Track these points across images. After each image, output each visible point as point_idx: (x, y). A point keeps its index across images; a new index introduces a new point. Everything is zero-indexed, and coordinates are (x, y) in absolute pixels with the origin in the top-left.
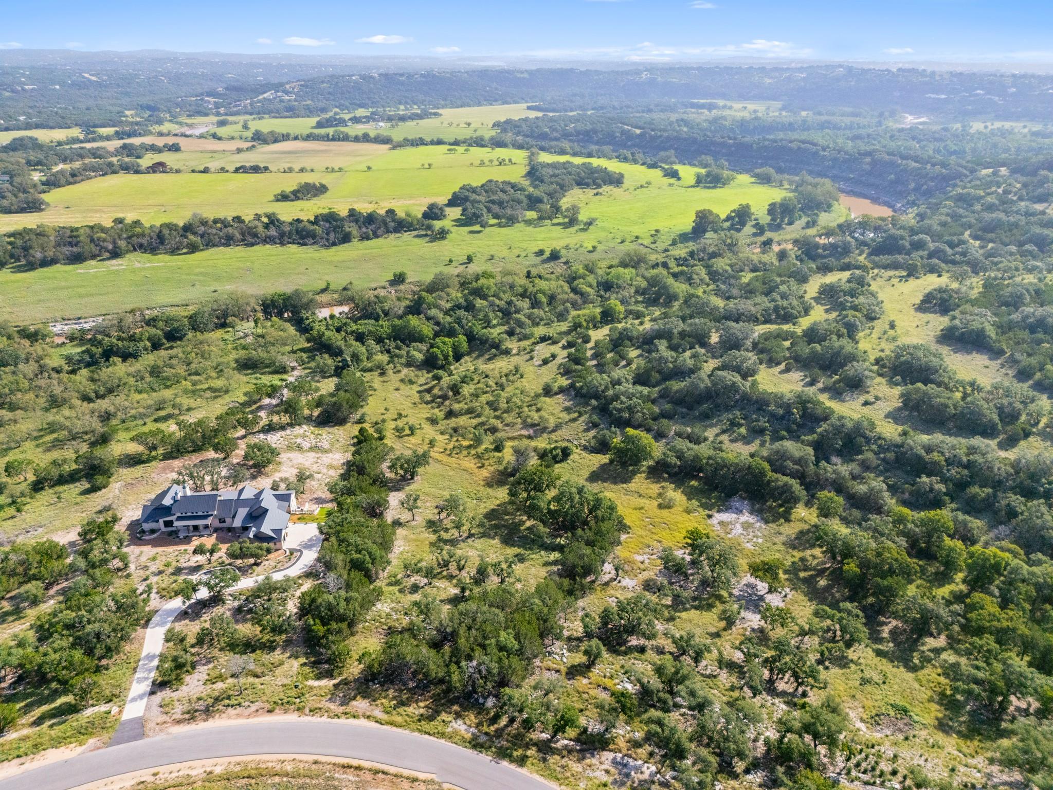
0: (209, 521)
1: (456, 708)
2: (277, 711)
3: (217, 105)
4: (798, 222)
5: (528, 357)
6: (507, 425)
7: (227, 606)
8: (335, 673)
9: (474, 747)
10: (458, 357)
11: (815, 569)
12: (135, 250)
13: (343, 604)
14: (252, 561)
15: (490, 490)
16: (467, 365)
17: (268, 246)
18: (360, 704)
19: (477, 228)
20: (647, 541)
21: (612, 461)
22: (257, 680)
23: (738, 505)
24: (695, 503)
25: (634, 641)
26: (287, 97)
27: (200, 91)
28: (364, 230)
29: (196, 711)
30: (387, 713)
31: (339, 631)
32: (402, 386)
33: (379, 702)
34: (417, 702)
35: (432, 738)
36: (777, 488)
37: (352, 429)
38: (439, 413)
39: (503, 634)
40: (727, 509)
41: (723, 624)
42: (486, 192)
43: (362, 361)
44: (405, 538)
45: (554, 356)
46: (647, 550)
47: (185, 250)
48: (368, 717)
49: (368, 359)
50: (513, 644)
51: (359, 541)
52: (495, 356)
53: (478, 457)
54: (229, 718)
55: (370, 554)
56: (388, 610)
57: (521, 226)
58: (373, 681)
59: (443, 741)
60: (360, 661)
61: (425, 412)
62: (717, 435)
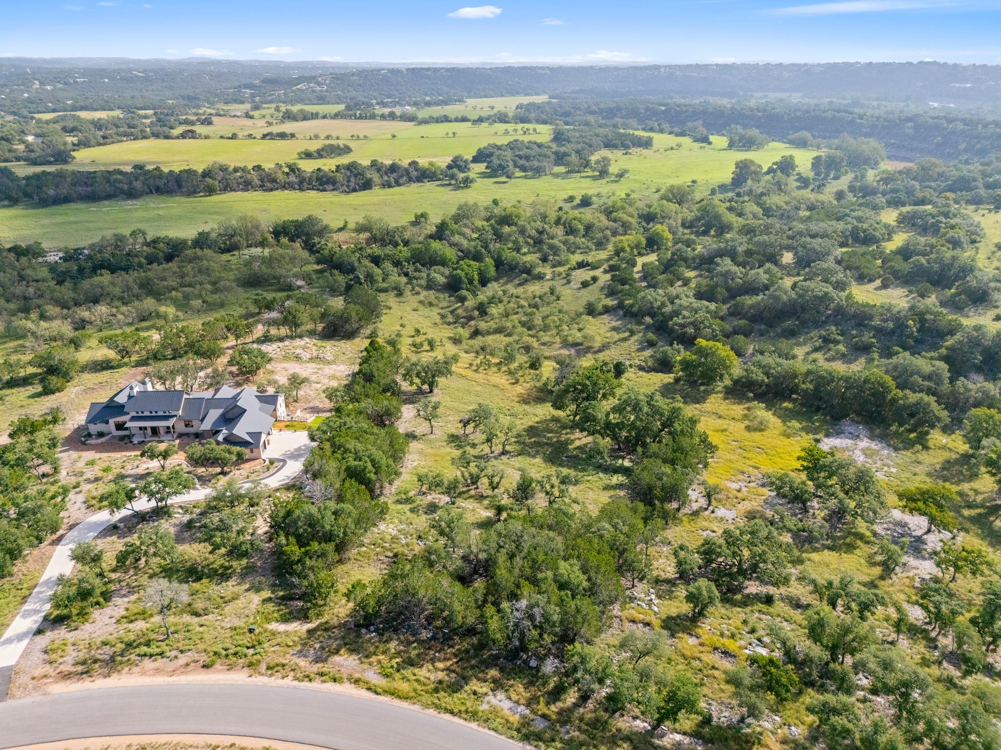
0: (170, 423)
1: (493, 673)
2: (218, 666)
3: (253, 96)
4: (844, 178)
5: (564, 281)
6: (544, 344)
7: (173, 521)
8: (311, 613)
9: (526, 738)
10: (484, 282)
11: (982, 506)
12: (151, 192)
13: (329, 518)
14: (219, 470)
15: (526, 407)
16: (494, 288)
17: (286, 192)
18: (346, 661)
19: (503, 179)
20: (740, 466)
21: (677, 380)
22: (196, 620)
23: (851, 429)
24: (795, 424)
25: (753, 588)
26: (318, 88)
27: (237, 84)
28: (386, 178)
29: (95, 661)
30: (387, 676)
31: (323, 555)
32: (421, 308)
33: (374, 659)
34: (433, 661)
35: (456, 720)
36: (906, 407)
37: (361, 343)
38: (464, 333)
39: (564, 567)
40: (839, 434)
41: (877, 571)
42: (512, 149)
43: (376, 281)
44: (421, 452)
45: (595, 279)
46: (741, 477)
47: (201, 194)
48: (357, 681)
49: (384, 280)
50: (579, 578)
51: (359, 446)
52: (526, 281)
53: (510, 373)
54: (143, 673)
55: (373, 461)
56: (394, 532)
57: (549, 178)
58: (367, 627)
59: (474, 725)
60: (348, 595)
61: (448, 332)
62: (808, 353)
